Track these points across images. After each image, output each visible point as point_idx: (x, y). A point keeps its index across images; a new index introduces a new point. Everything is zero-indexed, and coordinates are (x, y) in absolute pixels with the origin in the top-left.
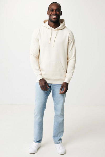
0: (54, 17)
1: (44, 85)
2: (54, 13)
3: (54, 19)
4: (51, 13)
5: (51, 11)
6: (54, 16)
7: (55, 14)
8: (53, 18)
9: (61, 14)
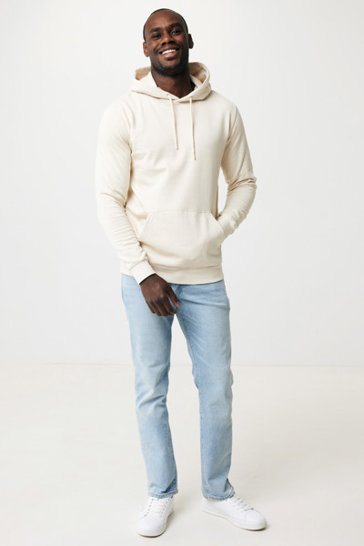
0: (169, 53)
1: (162, 296)
2: (166, 40)
3: (170, 59)
4: (154, 45)
5: (153, 37)
6: (167, 52)
7: (170, 42)
8: (167, 56)
9: (191, 45)
